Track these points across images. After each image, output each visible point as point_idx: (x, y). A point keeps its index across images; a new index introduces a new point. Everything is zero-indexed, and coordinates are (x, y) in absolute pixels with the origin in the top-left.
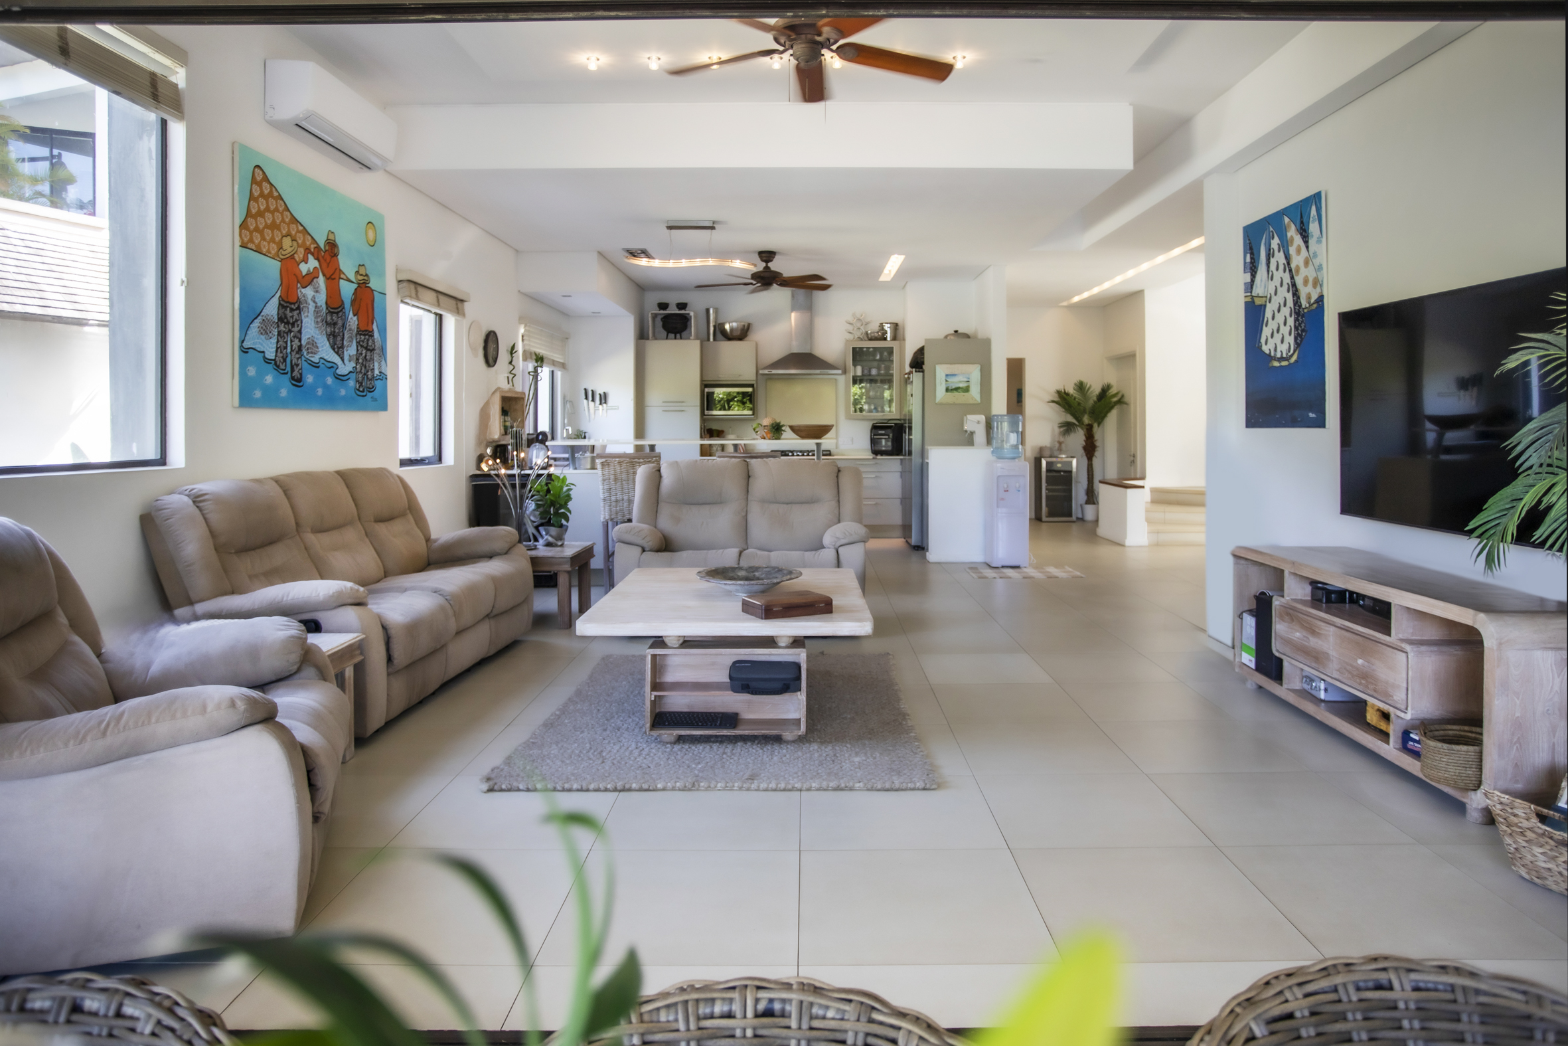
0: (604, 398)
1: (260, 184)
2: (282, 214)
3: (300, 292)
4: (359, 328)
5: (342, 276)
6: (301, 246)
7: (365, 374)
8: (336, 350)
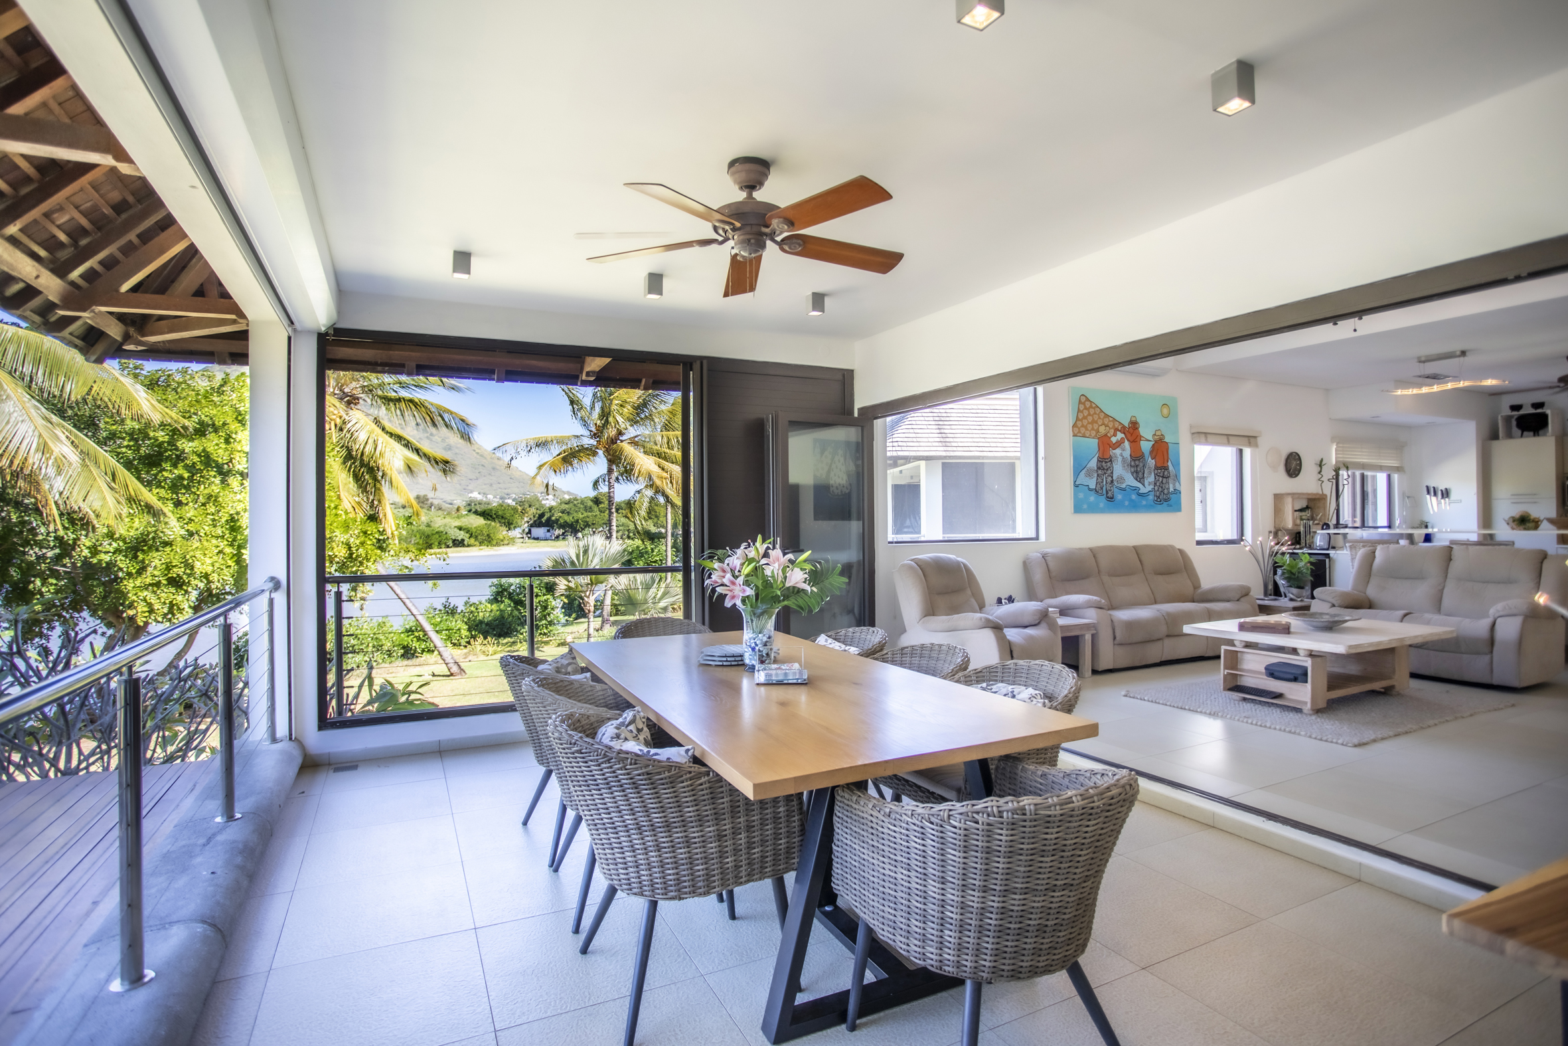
0: (1446, 494)
1: (1084, 404)
2: (1098, 415)
3: (1112, 452)
4: (1156, 466)
5: (1142, 439)
6: (1112, 428)
7: (1161, 492)
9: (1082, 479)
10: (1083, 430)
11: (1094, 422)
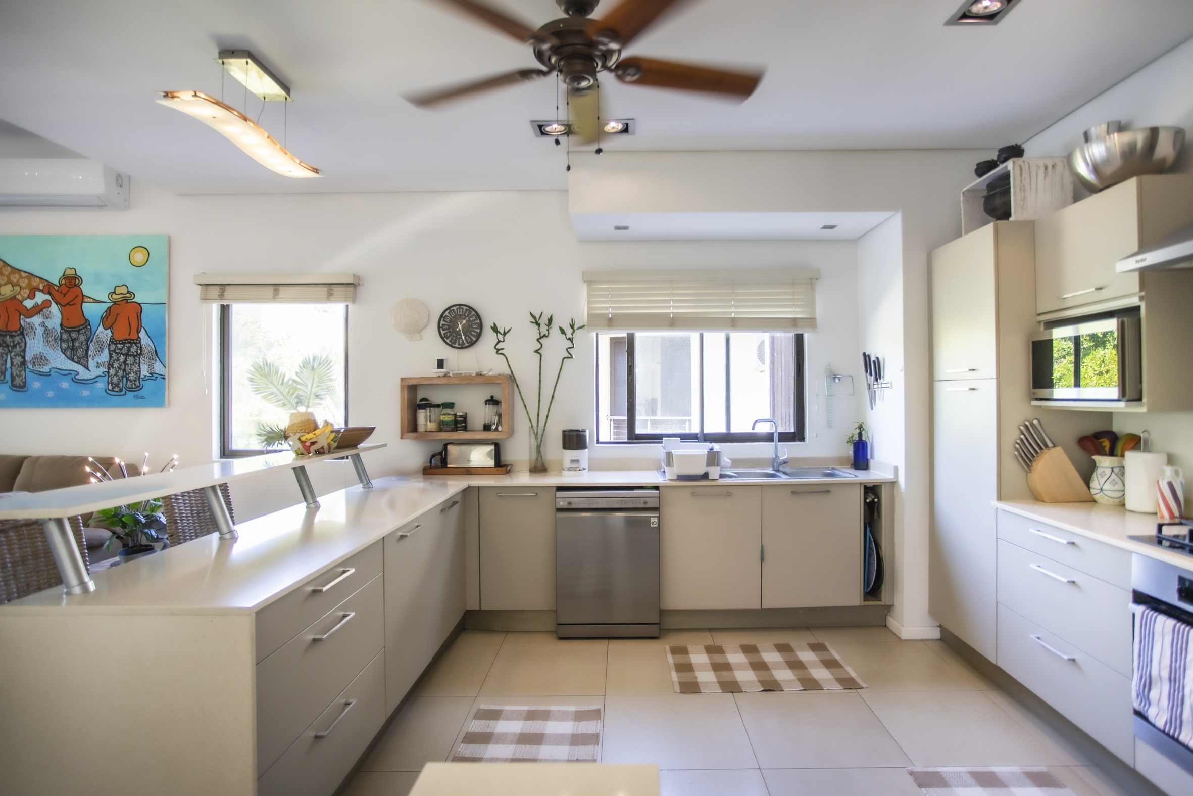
4: (113, 339)
5: (86, 300)
6: (25, 288)
7: (123, 377)
8: (76, 360)
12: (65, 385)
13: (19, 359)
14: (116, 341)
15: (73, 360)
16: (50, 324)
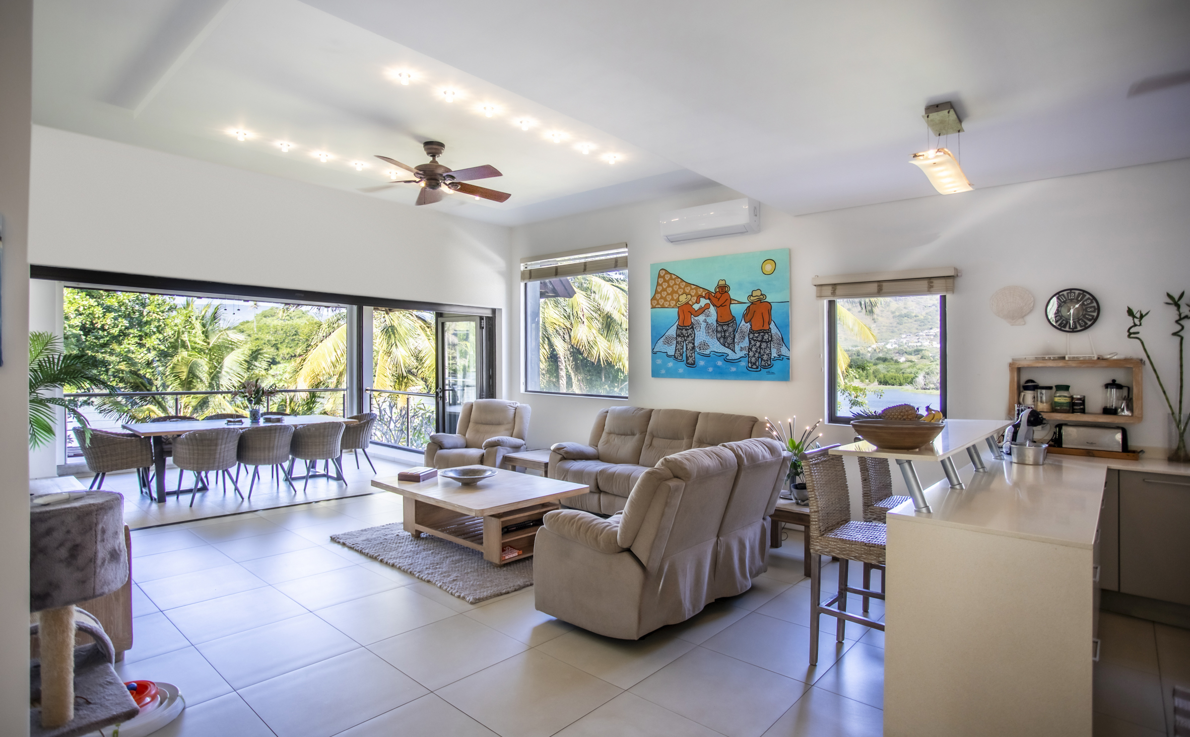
1: (663, 277)
2: (679, 285)
3: (694, 319)
4: (752, 329)
5: (733, 302)
6: (694, 296)
7: (759, 358)
8: (727, 346)
9: (660, 346)
10: (661, 302)
11: (673, 292)
12: (720, 363)
13: (691, 345)
14: (753, 331)
15: (724, 346)
16: (710, 320)
